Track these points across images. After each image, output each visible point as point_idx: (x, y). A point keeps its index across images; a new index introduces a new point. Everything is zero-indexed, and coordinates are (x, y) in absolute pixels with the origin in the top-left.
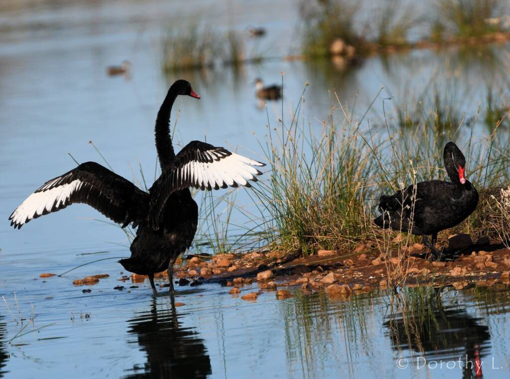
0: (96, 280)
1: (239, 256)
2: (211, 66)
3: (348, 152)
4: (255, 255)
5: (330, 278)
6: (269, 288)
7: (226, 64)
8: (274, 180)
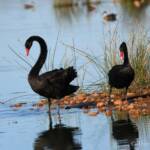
0: (20, 105)
1: (89, 95)
2: (77, 5)
3: (141, 47)
4: (96, 95)
5: (131, 106)
6: (102, 111)
7: (83, 4)
8: (105, 59)
